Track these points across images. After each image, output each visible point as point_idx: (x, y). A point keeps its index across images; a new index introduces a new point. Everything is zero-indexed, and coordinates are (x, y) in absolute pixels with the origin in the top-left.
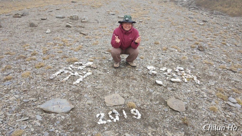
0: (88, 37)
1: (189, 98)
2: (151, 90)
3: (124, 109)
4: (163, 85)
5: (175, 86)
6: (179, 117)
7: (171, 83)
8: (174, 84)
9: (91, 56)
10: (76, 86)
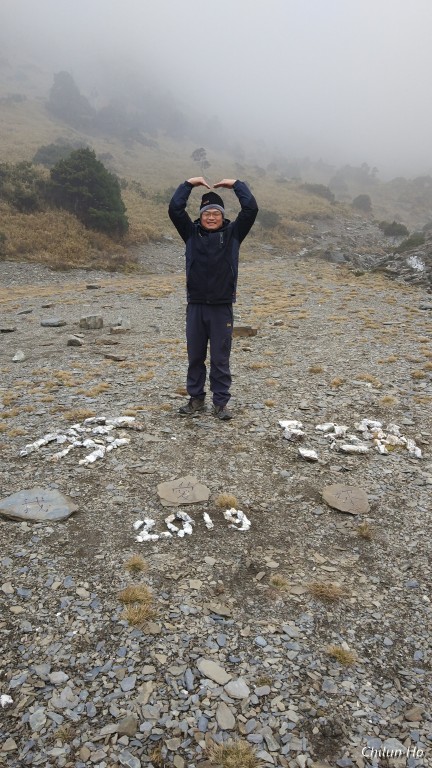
0: (127, 365)
1: (384, 487)
2: (284, 472)
3: (207, 511)
4: (320, 460)
5: (351, 463)
6: (350, 524)
7: (342, 456)
8: (348, 458)
9: (131, 405)
10: (87, 467)
